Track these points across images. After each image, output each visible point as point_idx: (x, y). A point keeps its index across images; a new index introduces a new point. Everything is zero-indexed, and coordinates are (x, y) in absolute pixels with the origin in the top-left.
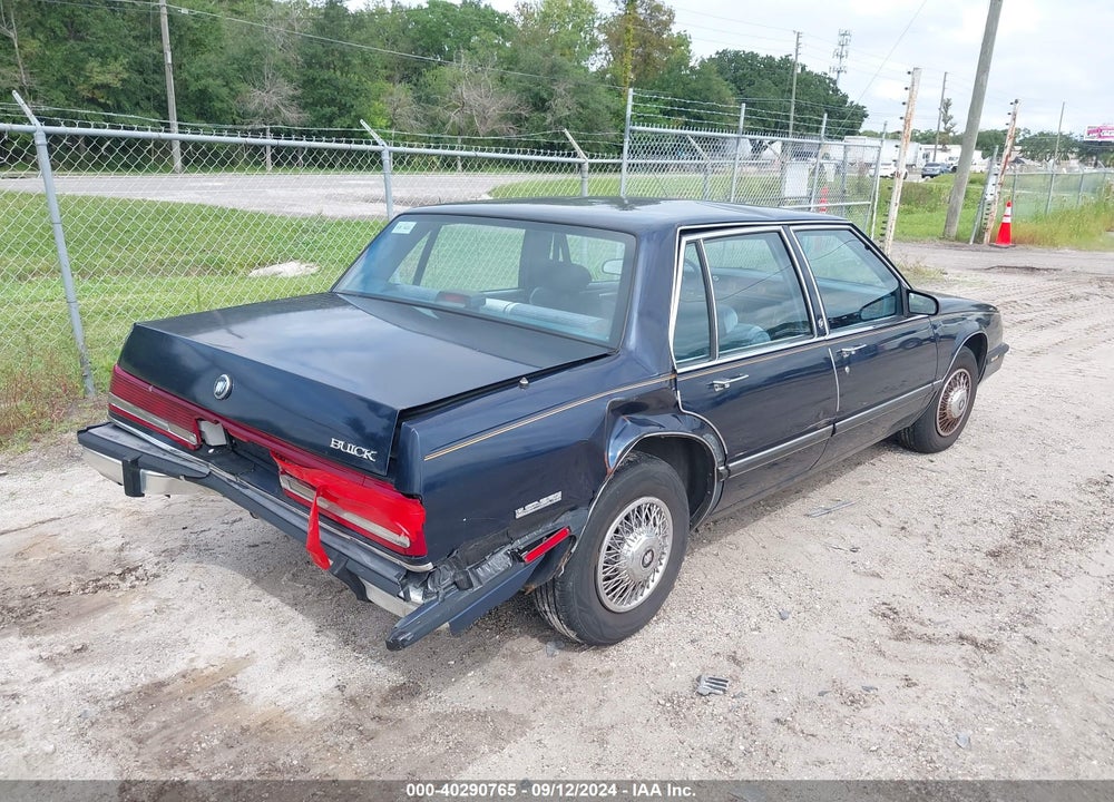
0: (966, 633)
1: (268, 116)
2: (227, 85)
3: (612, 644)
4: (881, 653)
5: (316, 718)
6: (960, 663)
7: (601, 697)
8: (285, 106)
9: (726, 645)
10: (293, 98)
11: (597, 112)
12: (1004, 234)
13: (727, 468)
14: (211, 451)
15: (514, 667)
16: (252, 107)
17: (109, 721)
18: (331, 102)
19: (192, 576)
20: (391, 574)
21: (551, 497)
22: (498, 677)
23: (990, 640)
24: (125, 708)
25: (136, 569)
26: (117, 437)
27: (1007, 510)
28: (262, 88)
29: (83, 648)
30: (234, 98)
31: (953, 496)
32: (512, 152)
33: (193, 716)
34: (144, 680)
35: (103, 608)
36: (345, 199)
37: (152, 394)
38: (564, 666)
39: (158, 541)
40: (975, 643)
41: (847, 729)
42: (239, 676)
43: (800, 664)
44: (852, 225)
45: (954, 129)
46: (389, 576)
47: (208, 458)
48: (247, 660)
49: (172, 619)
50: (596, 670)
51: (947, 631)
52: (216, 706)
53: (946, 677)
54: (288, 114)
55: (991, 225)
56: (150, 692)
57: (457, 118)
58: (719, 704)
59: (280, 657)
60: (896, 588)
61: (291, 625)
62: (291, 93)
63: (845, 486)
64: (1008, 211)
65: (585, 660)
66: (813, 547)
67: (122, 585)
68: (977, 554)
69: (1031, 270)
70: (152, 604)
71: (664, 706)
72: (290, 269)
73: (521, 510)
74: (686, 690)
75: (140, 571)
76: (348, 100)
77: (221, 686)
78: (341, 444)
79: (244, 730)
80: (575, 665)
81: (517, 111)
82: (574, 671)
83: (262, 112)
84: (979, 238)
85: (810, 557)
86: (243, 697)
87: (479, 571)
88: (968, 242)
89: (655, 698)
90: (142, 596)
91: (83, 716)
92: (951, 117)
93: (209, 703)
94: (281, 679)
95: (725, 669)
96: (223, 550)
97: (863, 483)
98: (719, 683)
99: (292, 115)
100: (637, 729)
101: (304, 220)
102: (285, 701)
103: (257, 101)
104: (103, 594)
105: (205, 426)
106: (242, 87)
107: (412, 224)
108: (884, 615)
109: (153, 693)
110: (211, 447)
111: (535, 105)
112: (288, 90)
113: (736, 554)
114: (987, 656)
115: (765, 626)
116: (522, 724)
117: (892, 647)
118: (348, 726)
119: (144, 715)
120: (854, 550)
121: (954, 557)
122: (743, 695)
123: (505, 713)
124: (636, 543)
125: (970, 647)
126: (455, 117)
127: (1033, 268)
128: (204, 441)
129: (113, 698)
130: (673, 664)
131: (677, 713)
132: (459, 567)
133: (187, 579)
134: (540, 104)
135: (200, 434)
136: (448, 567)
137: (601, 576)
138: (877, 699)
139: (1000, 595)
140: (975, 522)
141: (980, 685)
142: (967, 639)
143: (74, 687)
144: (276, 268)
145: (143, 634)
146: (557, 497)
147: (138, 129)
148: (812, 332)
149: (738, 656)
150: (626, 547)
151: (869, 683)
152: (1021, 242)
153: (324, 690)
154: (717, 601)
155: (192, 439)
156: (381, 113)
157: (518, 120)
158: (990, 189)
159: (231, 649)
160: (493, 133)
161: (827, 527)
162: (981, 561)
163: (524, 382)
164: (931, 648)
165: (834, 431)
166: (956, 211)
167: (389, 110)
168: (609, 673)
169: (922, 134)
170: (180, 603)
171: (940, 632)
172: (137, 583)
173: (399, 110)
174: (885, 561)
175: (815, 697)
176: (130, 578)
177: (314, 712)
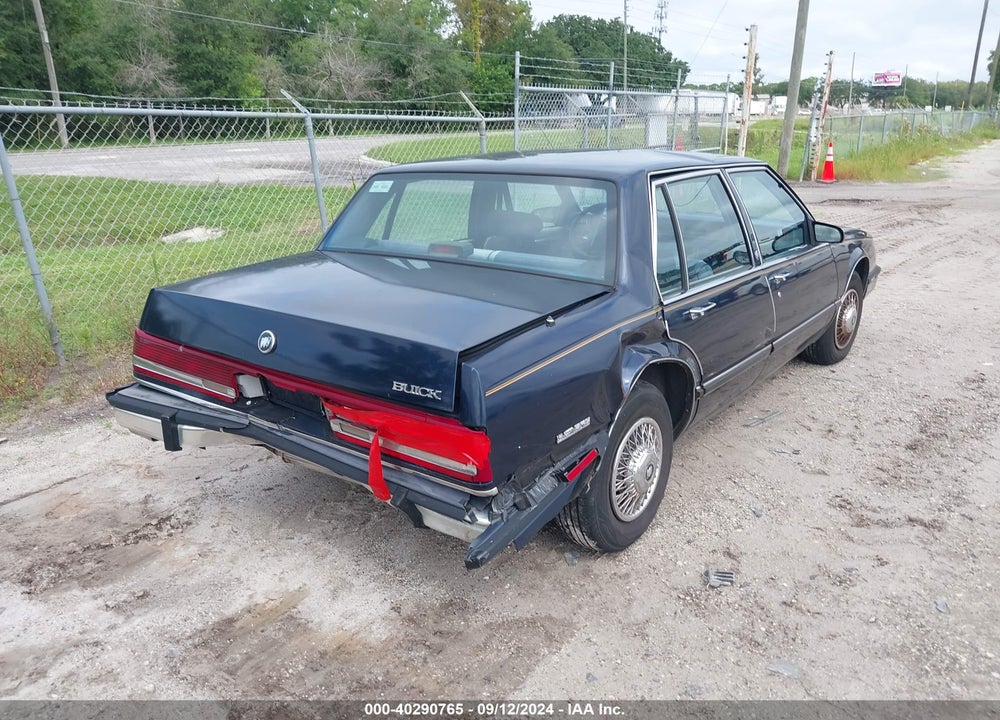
0: (914, 516)
1: (146, 91)
2: (105, 62)
3: (622, 550)
4: (850, 539)
5: (384, 638)
6: (916, 542)
7: (628, 597)
8: (163, 80)
9: (716, 542)
10: (170, 72)
11: (453, 76)
12: (828, 172)
13: (702, 387)
14: (249, 403)
15: (544, 577)
16: (131, 82)
17: (196, 657)
18: (207, 75)
19: (221, 521)
20: (456, 500)
21: (583, 422)
22: (532, 587)
23: (935, 521)
24: (204, 644)
25: (169, 518)
26: (147, 397)
27: (909, 409)
28: (139, 63)
29: (145, 595)
30: (112, 73)
31: (861, 400)
32: (418, 114)
33: (270, 647)
34: (214, 619)
35: (151, 555)
36: (234, 166)
37: (184, 353)
38: (586, 573)
39: (176, 492)
40: (922, 523)
41: (844, 606)
42: (300, 607)
43: (785, 554)
44: (768, 166)
45: (763, 80)
46: (452, 502)
47: (246, 410)
48: (301, 593)
49: (217, 561)
50: (615, 574)
51: (897, 515)
52: (289, 636)
53: (909, 555)
54: (167, 88)
55: (816, 164)
56: (223, 628)
57: (326, 87)
58: (730, 594)
59: (331, 587)
60: (841, 482)
61: (330, 558)
62: (167, 67)
63: (768, 398)
64: (831, 150)
65: (602, 566)
66: (761, 453)
67: (159, 534)
68: (898, 448)
69: (857, 201)
70: (193, 550)
71: (684, 599)
72: (197, 234)
73: (560, 436)
74: (698, 584)
75: (173, 521)
76: (223, 72)
77: (287, 617)
78: (403, 387)
79: (323, 655)
80: (596, 571)
81: (380, 78)
82: (597, 576)
83: (141, 86)
84: (807, 176)
85: (761, 461)
86: (310, 625)
87: (531, 492)
88: (799, 179)
89: (674, 594)
90: (182, 543)
91: (170, 657)
92: (760, 70)
93: (281, 633)
94: (339, 606)
95: (727, 565)
96: (241, 495)
97: (783, 394)
98: (725, 576)
99: (170, 88)
100: (669, 622)
101: (203, 187)
102: (350, 625)
103: (135, 76)
104: (143, 543)
105: (243, 380)
106: (120, 63)
107: (389, 183)
108: (840, 506)
109: (225, 628)
110: (249, 399)
111: (396, 71)
112: (164, 65)
113: (698, 464)
114: (937, 534)
115: (744, 523)
116: (568, 627)
117: (855, 532)
118: (415, 642)
119: (226, 648)
120: (796, 452)
121: (880, 452)
122: (748, 585)
123: (550, 618)
124: (639, 460)
125: (920, 528)
126: (324, 85)
127: (859, 200)
128: (241, 394)
129: (190, 637)
130: (679, 563)
131: (697, 605)
132: (518, 490)
133: (218, 525)
134: (401, 70)
135: (237, 387)
136: (507, 490)
137: (614, 490)
138: (860, 578)
139: (929, 482)
140: (887, 421)
141: (938, 559)
142: (916, 521)
143: (151, 631)
144: (183, 234)
145: (196, 576)
146: (586, 422)
147: (82, 105)
148: (751, 263)
149: (732, 551)
150: (631, 463)
151: (850, 564)
152: (843, 178)
153: (382, 613)
154: (696, 505)
155: (231, 393)
156: (255, 85)
157: (382, 86)
158: (813, 132)
159: (283, 584)
160: (360, 98)
161: (767, 435)
162: (905, 455)
163: (551, 320)
164: (888, 531)
165: (772, 349)
166: (786, 152)
167: (262, 81)
168: (627, 575)
169: (735, 86)
170: (219, 546)
171: (891, 517)
172: (173, 531)
173: (271, 81)
174: (825, 460)
175: (808, 581)
176: (166, 527)
177: (379, 633)
